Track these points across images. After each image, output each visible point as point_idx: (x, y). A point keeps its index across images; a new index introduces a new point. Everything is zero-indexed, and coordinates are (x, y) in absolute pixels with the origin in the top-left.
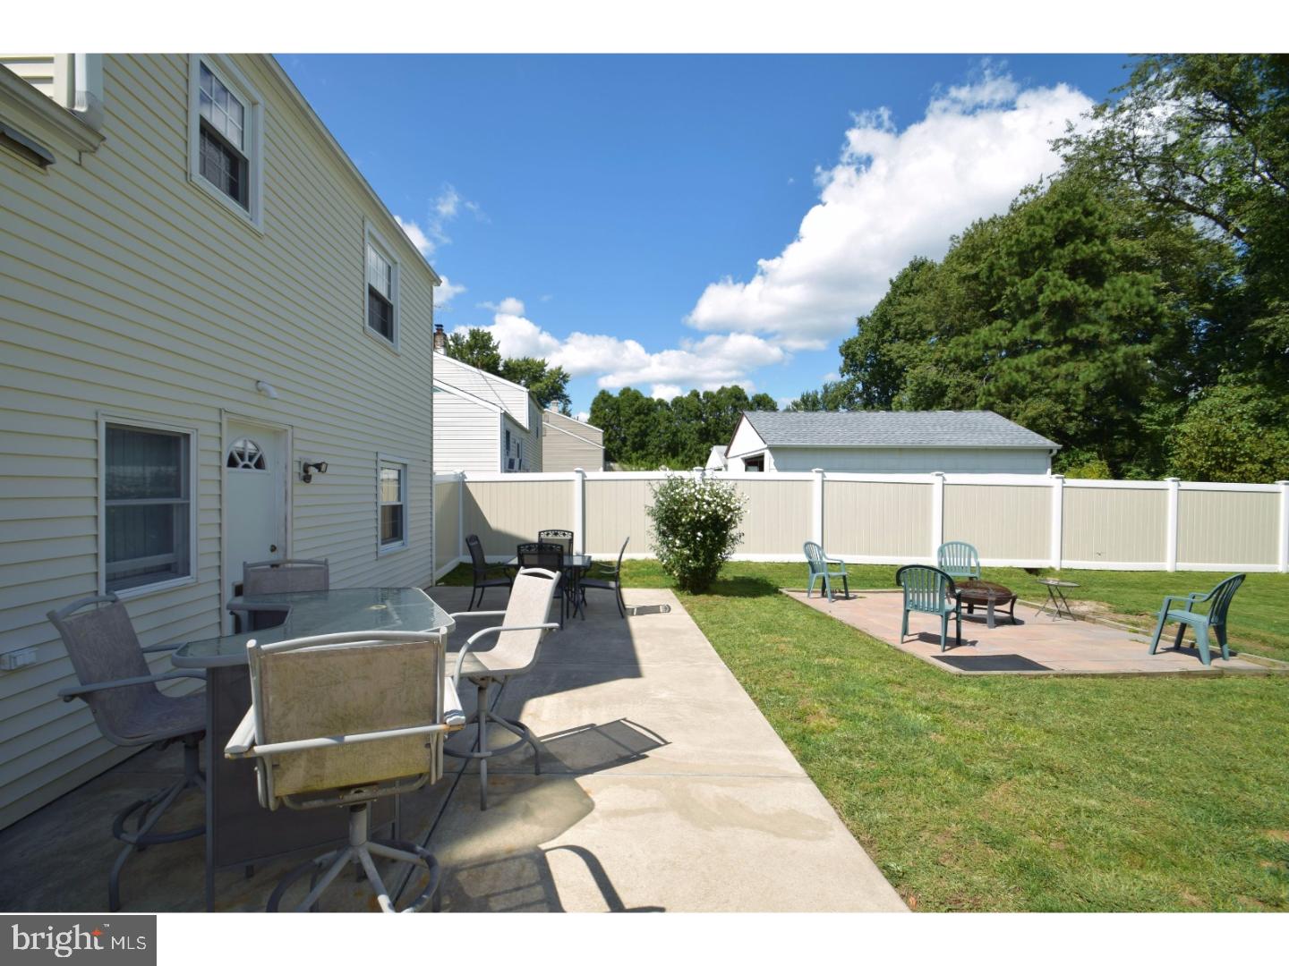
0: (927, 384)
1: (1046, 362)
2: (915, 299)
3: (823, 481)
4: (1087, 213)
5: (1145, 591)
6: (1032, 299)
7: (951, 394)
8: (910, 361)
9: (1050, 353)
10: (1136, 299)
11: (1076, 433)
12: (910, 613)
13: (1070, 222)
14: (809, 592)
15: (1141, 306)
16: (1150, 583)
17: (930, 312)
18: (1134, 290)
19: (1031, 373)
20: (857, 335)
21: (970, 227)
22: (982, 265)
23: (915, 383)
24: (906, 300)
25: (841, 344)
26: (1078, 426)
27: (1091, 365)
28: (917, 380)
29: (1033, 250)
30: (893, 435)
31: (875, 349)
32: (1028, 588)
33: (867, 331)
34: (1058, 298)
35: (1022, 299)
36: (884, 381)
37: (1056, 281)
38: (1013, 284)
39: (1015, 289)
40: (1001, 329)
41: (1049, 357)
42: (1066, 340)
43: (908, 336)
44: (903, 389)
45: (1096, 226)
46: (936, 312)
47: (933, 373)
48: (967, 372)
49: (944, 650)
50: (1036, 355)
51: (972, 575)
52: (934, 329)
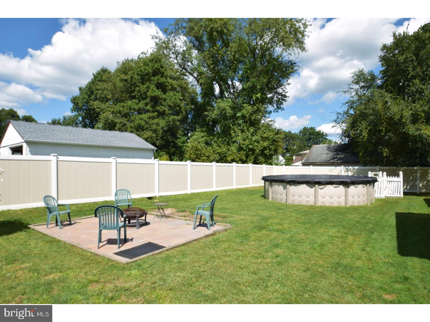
0: (109, 121)
1: (150, 118)
2: (103, 84)
3: (57, 161)
4: (162, 67)
5: (184, 202)
6: (145, 93)
7: (118, 126)
8: (102, 110)
9: (151, 115)
10: (175, 100)
11: (159, 145)
12: (102, 232)
13: (157, 68)
14: (47, 225)
15: (177, 103)
16: (185, 198)
17: (109, 91)
18: (174, 97)
19: (145, 121)
20: (79, 95)
21: (124, 60)
22: (128, 76)
23: (104, 120)
24: (100, 83)
25: (72, 97)
26: (160, 142)
27: (163, 121)
28: (105, 119)
29: (145, 75)
30: (94, 140)
31: (87, 102)
32: (149, 206)
33: (83, 93)
34: (153, 95)
35: (142, 92)
36: (92, 117)
37: (153, 88)
38: (139, 87)
39: (140, 89)
40: (135, 103)
41: (151, 116)
42: (156, 111)
43: (101, 100)
44: (99, 122)
45: (164, 72)
46: (112, 91)
47: (111, 117)
48: (124, 118)
49: (119, 248)
50: (147, 115)
51: (129, 204)
52: (111, 98)
